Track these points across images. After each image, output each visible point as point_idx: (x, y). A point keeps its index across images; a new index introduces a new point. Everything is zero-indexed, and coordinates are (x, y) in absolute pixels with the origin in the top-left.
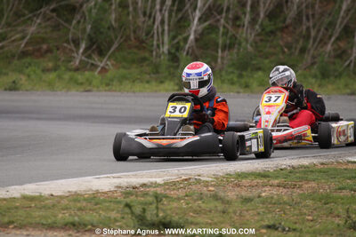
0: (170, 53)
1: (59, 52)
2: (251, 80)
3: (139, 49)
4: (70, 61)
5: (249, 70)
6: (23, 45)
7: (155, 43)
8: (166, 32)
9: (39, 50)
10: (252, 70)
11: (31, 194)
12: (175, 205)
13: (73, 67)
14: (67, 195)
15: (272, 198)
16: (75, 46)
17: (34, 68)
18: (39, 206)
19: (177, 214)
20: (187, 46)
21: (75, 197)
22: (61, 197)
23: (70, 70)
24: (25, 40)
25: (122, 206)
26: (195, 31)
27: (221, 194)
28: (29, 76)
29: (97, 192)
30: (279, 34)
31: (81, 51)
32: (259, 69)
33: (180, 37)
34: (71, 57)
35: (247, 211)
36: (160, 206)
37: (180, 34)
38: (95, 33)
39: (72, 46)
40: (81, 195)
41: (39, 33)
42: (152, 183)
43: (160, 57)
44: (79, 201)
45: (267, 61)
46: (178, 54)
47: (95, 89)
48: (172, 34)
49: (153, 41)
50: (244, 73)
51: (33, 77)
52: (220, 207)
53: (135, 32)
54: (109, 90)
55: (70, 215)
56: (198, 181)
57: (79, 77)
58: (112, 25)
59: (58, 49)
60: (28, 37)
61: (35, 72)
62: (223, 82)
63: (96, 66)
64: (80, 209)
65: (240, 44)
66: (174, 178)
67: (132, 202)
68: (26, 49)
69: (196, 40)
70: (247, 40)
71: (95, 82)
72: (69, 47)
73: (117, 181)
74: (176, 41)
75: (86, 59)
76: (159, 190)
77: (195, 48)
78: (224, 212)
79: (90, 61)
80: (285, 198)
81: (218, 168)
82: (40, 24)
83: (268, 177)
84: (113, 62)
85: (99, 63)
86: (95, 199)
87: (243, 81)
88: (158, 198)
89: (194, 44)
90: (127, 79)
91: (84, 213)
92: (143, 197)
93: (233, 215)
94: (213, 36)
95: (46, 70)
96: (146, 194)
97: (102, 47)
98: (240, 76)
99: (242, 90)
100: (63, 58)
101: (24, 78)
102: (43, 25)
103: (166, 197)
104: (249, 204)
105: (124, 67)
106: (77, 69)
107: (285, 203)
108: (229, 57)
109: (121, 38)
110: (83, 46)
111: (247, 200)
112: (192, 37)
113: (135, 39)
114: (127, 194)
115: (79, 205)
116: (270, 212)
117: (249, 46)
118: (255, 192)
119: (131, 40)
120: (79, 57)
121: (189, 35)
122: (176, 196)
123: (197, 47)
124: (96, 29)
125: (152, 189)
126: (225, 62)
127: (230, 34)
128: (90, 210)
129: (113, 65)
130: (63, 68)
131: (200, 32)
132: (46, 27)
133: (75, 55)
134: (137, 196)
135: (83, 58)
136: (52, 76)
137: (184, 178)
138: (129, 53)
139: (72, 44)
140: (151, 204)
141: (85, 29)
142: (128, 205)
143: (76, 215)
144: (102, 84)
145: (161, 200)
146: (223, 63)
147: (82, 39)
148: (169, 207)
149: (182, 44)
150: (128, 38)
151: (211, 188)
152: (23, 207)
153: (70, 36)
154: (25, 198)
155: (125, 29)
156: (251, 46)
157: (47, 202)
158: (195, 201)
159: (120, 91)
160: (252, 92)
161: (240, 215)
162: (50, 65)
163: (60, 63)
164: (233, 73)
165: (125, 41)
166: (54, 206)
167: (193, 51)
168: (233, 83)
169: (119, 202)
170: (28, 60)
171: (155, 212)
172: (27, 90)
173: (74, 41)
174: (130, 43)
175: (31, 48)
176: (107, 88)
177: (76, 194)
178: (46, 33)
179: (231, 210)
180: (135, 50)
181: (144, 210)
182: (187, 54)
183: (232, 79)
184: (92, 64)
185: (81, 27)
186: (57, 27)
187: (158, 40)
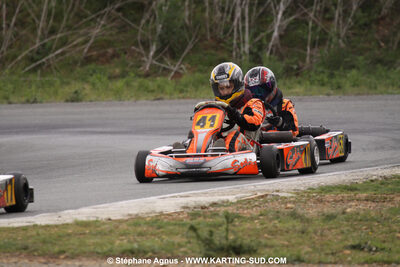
0: (251, 53)
1: (126, 56)
2: (343, 80)
3: (217, 50)
4: (139, 67)
5: (341, 68)
6: (86, 50)
7: (235, 42)
8: (247, 29)
9: (104, 55)
10: (345, 69)
11: (85, 219)
12: (247, 225)
13: (143, 73)
14: (126, 218)
15: (358, 214)
16: (144, 49)
17: (99, 75)
18: (94, 232)
19: (249, 236)
20: (271, 44)
21: (136, 221)
22: (120, 222)
23: (140, 76)
24: (89, 45)
25: (186, 229)
26: (279, 27)
27: (300, 211)
28: (94, 85)
29: (161, 213)
30: (374, 26)
31: (152, 53)
32: (353, 67)
33: (262, 34)
34: (140, 61)
35: (329, 229)
36: (231, 227)
37: (263, 31)
38: (167, 33)
39: (141, 49)
40: (143, 218)
41: (103, 35)
42: (223, 202)
43: (241, 57)
44: (140, 225)
45: (361, 58)
46: (260, 53)
47: (168, 96)
48: (253, 31)
49: (232, 39)
50: (336, 73)
51: (99, 85)
52: (299, 226)
53: (211, 30)
54: (183, 98)
55: (129, 241)
56: (277, 198)
57: (150, 83)
58: (185, 24)
59: (126, 53)
60: (91, 41)
61: (100, 79)
62: (312, 83)
63: (169, 71)
64: (140, 234)
65: (331, 40)
66: (249, 196)
67: (199, 224)
68: (89, 54)
69: (281, 36)
70: (338, 35)
71: (168, 89)
72: (137, 50)
73: (184, 201)
74: (257, 39)
75: (157, 63)
76: (231, 210)
77: (279, 46)
78: (303, 232)
79: (163, 65)
80: (373, 214)
81: (300, 182)
82: (104, 26)
83: (356, 189)
84: (187, 65)
85: (172, 67)
86: (158, 222)
87: (334, 81)
88: (229, 218)
89: (278, 42)
90: (203, 83)
91: (144, 238)
92: (211, 218)
93: (313, 235)
94: (300, 31)
95: (112, 78)
96: (215, 214)
97: (175, 49)
98: (332, 76)
99: (332, 92)
100: (132, 63)
101: (88, 87)
102: (108, 26)
103: (238, 217)
104: (331, 222)
105: (200, 71)
106: (147, 75)
107: (373, 219)
108: (319, 55)
109: (196, 37)
110: (153, 49)
111: (330, 217)
112: (276, 34)
113: (212, 38)
114: (194, 215)
115: (139, 229)
116: (355, 229)
117: (340, 41)
118: (339, 208)
119: (206, 39)
120: (149, 61)
121: (273, 32)
122: (249, 216)
123: (282, 44)
124: (168, 29)
125: (223, 209)
126: (315, 61)
127: (319, 29)
128: (152, 234)
129: (187, 68)
130: (132, 75)
131: (285, 28)
132: (111, 28)
133: (145, 59)
134: (205, 217)
135: (154, 62)
136: (120, 83)
137: (259, 194)
138: (205, 55)
139: (141, 47)
140: (220, 225)
141: (155, 29)
142: (193, 228)
143: (136, 241)
144: (175, 90)
145: (232, 220)
146: (311, 62)
147: (153, 41)
148: (241, 228)
149: (265, 42)
150: (204, 37)
151: (289, 205)
152: (76, 234)
153: (139, 38)
154: (78, 224)
155: (200, 28)
156: (344, 41)
157: (103, 227)
158: (271, 220)
159: (194, 98)
160: (344, 94)
161: (322, 235)
162: (118, 71)
163: (127, 69)
164: (323, 72)
165: (201, 41)
166: (111, 231)
167: (277, 49)
168: (323, 85)
169: (184, 225)
170: (92, 66)
171: (224, 234)
172: (91, 101)
173: (143, 43)
174: (206, 42)
175: (95, 53)
176: (181, 95)
177: (137, 217)
178: (111, 35)
179: (310, 229)
180: (213, 52)
181: (211, 233)
182: (271, 53)
183: (322, 80)
184: (165, 69)
185: (150, 27)
186: (123, 28)
187: (238, 38)
